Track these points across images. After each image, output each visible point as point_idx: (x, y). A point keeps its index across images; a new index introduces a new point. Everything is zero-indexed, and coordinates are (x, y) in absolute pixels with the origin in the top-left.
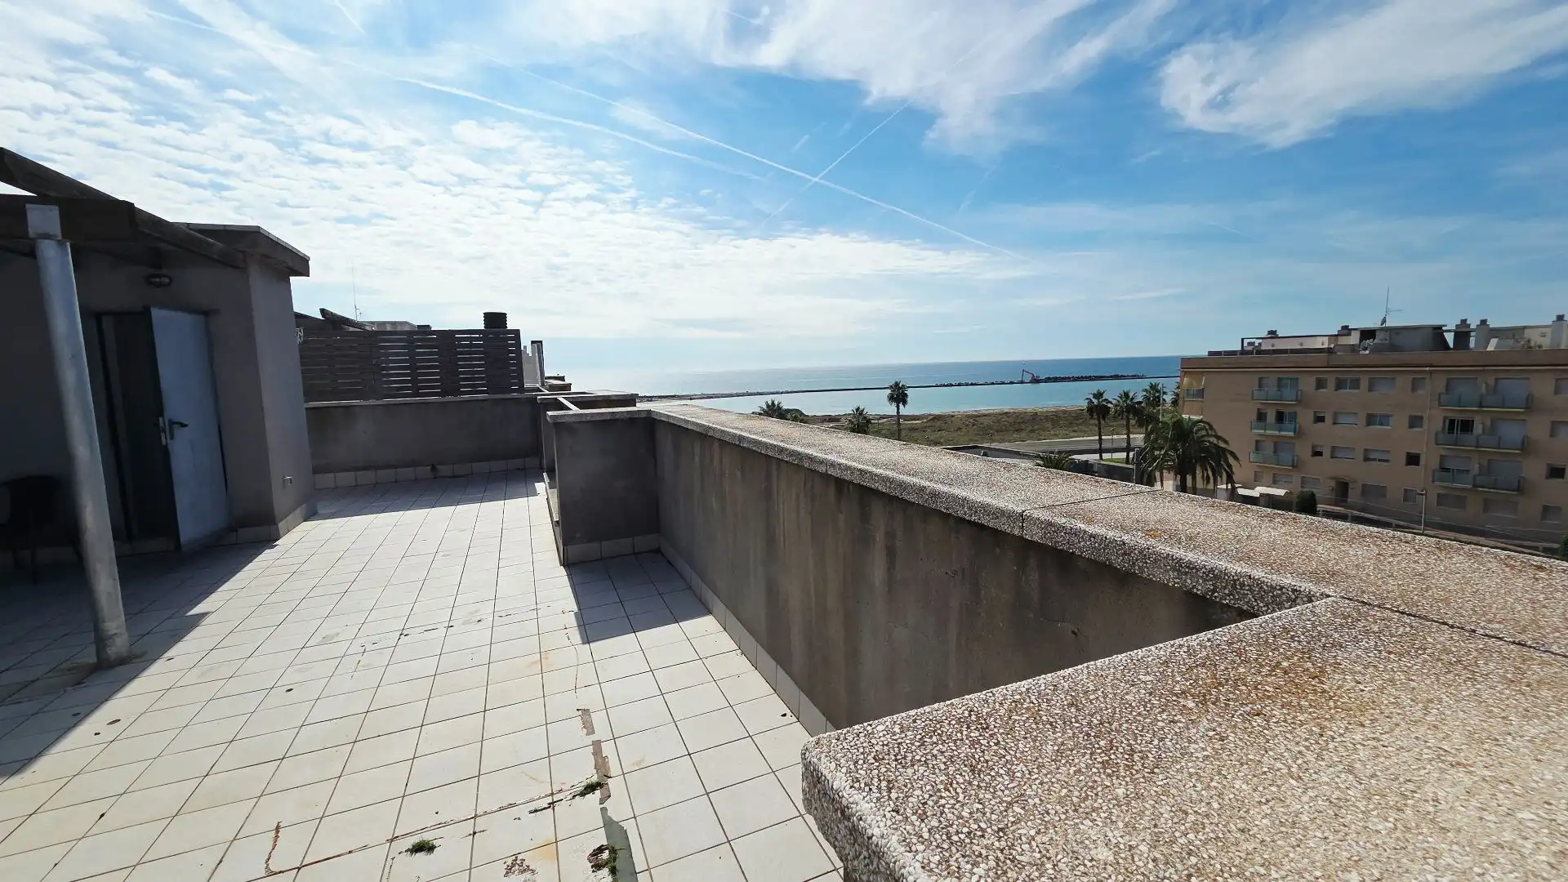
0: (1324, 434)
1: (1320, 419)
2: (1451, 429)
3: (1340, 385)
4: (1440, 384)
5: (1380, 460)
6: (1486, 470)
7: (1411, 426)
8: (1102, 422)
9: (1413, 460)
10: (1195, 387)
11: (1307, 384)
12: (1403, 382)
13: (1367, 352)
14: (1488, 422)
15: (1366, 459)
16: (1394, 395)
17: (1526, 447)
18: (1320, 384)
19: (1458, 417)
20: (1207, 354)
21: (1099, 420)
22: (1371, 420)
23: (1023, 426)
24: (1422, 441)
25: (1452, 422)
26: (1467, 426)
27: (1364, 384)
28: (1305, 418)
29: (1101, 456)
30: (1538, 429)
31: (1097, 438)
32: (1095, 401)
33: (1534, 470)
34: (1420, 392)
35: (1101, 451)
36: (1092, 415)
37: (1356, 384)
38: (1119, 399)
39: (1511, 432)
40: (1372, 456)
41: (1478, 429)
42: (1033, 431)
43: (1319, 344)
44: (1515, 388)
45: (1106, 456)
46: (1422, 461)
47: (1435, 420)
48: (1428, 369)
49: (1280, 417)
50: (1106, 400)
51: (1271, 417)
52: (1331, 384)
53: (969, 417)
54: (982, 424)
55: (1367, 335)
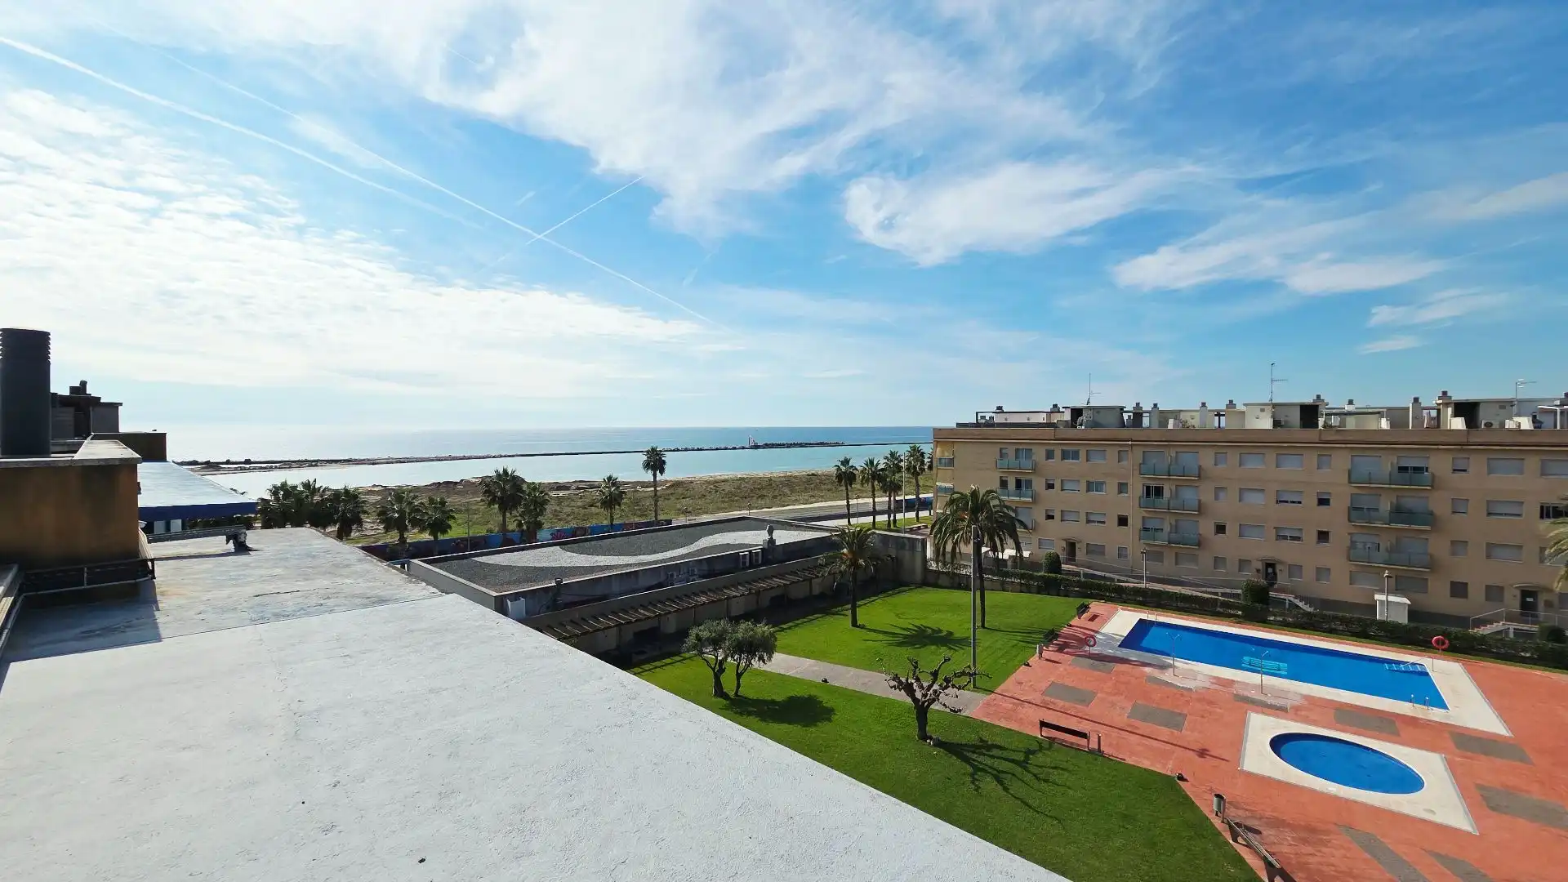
0: (1054, 500)
1: (1050, 486)
2: (1148, 494)
3: (1065, 455)
4: (1138, 454)
5: (1099, 522)
6: (1176, 528)
7: (1120, 492)
8: (849, 487)
9: (1123, 521)
10: (948, 455)
11: (1039, 453)
12: (1112, 453)
13: (1083, 427)
14: (1174, 488)
15: (1088, 521)
16: (1106, 464)
17: (1201, 509)
18: (1050, 455)
19: (1153, 484)
20: (955, 426)
21: (846, 486)
22: (1090, 486)
23: (764, 492)
24: (1130, 504)
25: (1148, 488)
26: (1159, 491)
27: (1082, 454)
28: (1038, 484)
29: (849, 521)
30: (1206, 494)
31: (845, 502)
32: (843, 468)
33: (1206, 528)
34: (1124, 463)
35: (849, 516)
36: (840, 481)
37: (1076, 455)
38: (865, 466)
39: (1189, 495)
40: (1092, 518)
41: (1166, 493)
42: (775, 497)
43: (1041, 419)
44: (1188, 459)
45: (853, 521)
46: (1130, 521)
47: (1137, 488)
48: (1130, 443)
49: (1019, 483)
50: (852, 466)
51: (1012, 485)
52: (1058, 453)
53: (708, 482)
54: (723, 490)
55: (1077, 412)
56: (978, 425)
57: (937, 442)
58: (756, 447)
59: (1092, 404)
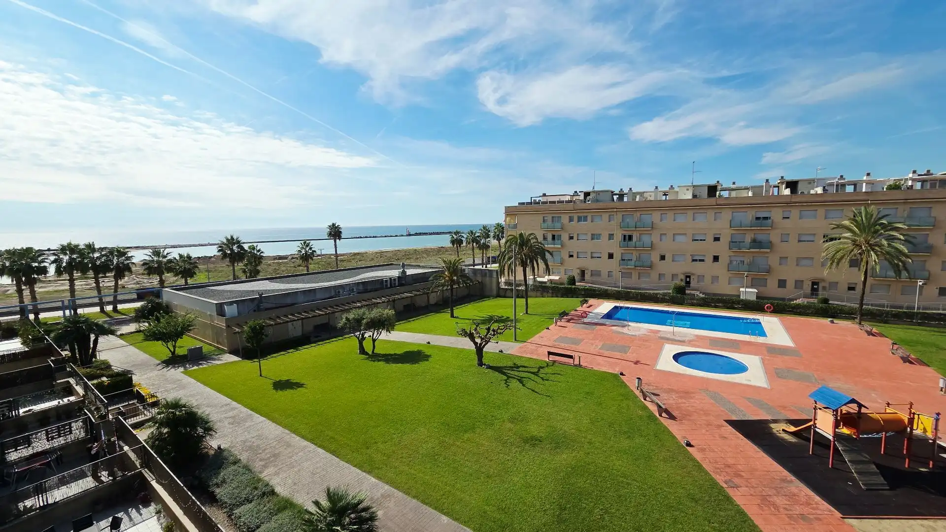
0: (573, 246)
1: (571, 238)
2: (625, 239)
3: (579, 219)
4: (620, 216)
5: (598, 257)
6: (639, 259)
7: (610, 239)
8: (459, 248)
9: (611, 256)
10: (512, 223)
11: (565, 219)
12: (605, 216)
13: (590, 202)
14: (638, 235)
15: (592, 257)
16: (602, 224)
17: (652, 246)
18: (571, 220)
19: (627, 233)
20: (517, 205)
22: (594, 237)
23: (411, 257)
24: (615, 246)
25: (625, 236)
26: (630, 238)
27: (589, 218)
28: (565, 237)
30: (655, 238)
32: (455, 237)
33: (655, 257)
34: (612, 222)
37: (585, 219)
38: (468, 235)
39: (646, 239)
40: (595, 255)
41: (634, 239)
42: (417, 258)
43: (568, 198)
44: (647, 218)
46: (615, 256)
47: (618, 237)
48: (615, 210)
49: (554, 237)
50: (461, 235)
51: (550, 237)
52: (576, 219)
53: (377, 253)
54: (386, 256)
55: (587, 194)
56: (531, 203)
57: (507, 214)
58: (410, 235)
59: (596, 189)
